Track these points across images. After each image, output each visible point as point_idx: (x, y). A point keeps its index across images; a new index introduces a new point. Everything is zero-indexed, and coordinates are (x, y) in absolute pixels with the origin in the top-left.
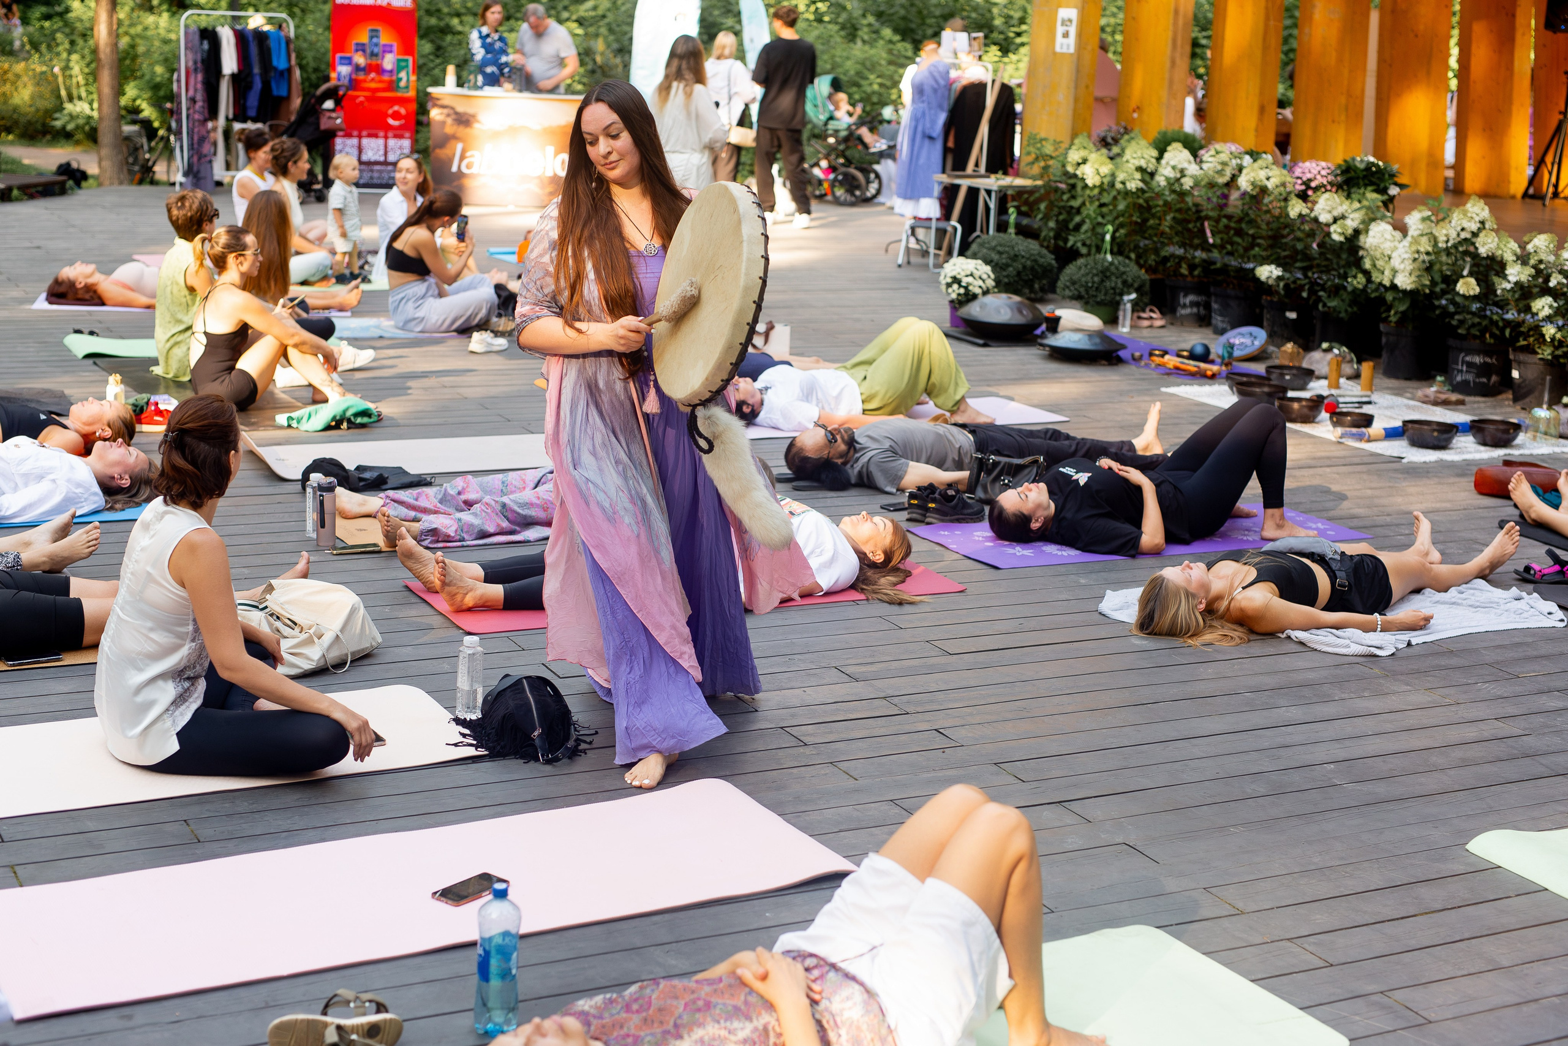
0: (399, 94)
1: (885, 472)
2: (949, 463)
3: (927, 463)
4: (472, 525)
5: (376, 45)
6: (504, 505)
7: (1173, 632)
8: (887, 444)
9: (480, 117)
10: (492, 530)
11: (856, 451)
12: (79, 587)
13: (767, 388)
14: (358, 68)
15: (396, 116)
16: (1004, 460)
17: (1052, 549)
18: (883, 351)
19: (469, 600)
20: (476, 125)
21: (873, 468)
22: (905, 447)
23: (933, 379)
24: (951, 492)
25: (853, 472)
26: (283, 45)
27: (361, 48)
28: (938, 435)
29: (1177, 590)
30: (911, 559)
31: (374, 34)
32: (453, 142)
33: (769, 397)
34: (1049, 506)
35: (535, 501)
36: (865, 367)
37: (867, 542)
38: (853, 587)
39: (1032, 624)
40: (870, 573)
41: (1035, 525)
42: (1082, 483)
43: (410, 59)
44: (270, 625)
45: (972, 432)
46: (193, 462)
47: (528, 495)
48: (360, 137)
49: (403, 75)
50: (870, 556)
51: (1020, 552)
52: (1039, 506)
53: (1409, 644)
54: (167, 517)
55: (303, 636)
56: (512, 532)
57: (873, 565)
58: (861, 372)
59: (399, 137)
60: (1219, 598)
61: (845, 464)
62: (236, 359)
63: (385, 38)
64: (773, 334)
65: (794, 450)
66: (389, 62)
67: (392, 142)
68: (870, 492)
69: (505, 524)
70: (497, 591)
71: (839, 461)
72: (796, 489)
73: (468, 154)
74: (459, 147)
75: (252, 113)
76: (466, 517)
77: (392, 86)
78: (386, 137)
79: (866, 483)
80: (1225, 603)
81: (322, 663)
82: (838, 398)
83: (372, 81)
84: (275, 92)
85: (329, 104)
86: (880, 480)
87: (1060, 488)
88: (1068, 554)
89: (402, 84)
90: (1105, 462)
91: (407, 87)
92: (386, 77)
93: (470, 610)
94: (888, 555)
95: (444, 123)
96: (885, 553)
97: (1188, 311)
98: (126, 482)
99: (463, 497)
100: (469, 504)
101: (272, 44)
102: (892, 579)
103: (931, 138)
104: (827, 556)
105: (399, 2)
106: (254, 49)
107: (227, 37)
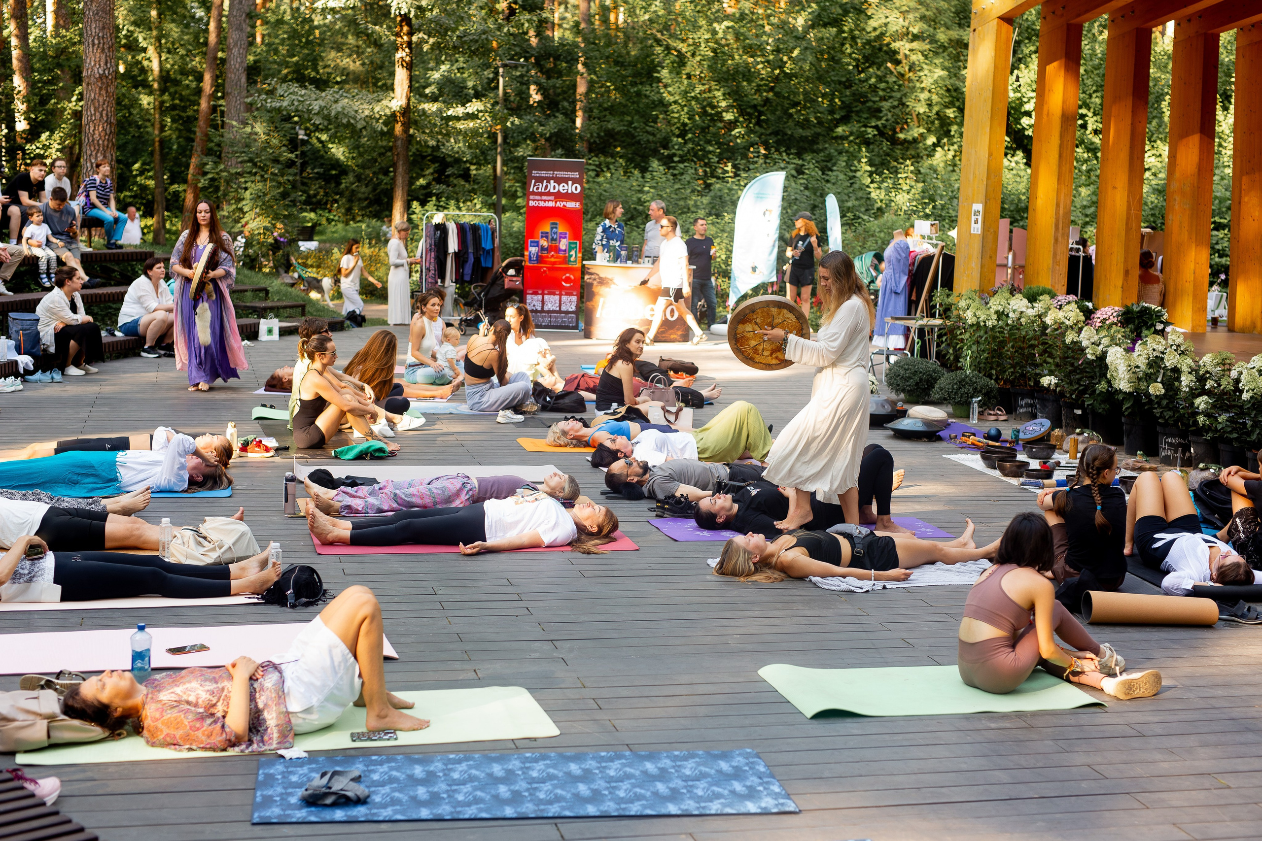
0: (570, 266)
1: (663, 489)
3: (695, 485)
4: (374, 505)
5: (555, 233)
6: (396, 495)
7: (734, 573)
8: (668, 472)
9: (616, 281)
10: (386, 508)
11: (650, 476)
13: (637, 443)
14: (542, 249)
15: (568, 280)
19: (332, 539)
20: (613, 286)
22: (680, 474)
26: (490, 233)
27: (545, 235)
28: (705, 468)
29: (738, 549)
31: (554, 226)
32: (598, 296)
37: (587, 519)
38: (569, 544)
39: (659, 566)
40: (583, 538)
41: (721, 520)
42: (752, 494)
43: (578, 242)
45: (731, 468)
47: (413, 490)
48: (543, 294)
49: (573, 253)
50: (589, 528)
51: (706, 534)
53: (884, 587)
55: (211, 546)
57: (591, 535)
59: (571, 294)
60: (772, 555)
62: (317, 416)
63: (561, 229)
65: (609, 473)
66: (563, 244)
67: (564, 298)
69: (395, 505)
70: (346, 533)
72: (608, 498)
73: (607, 304)
74: (603, 299)
75: (467, 277)
76: (373, 500)
77: (566, 260)
78: (560, 295)
80: (775, 559)
83: (552, 257)
84: (483, 265)
85: (512, 272)
89: (572, 259)
91: (575, 261)
92: (561, 254)
93: (331, 544)
94: (600, 528)
95: (592, 284)
96: (598, 526)
97: (1024, 410)
98: (200, 479)
101: (482, 233)
102: (601, 542)
103: (896, 293)
105: (571, 205)
106: (470, 237)
107: (452, 228)
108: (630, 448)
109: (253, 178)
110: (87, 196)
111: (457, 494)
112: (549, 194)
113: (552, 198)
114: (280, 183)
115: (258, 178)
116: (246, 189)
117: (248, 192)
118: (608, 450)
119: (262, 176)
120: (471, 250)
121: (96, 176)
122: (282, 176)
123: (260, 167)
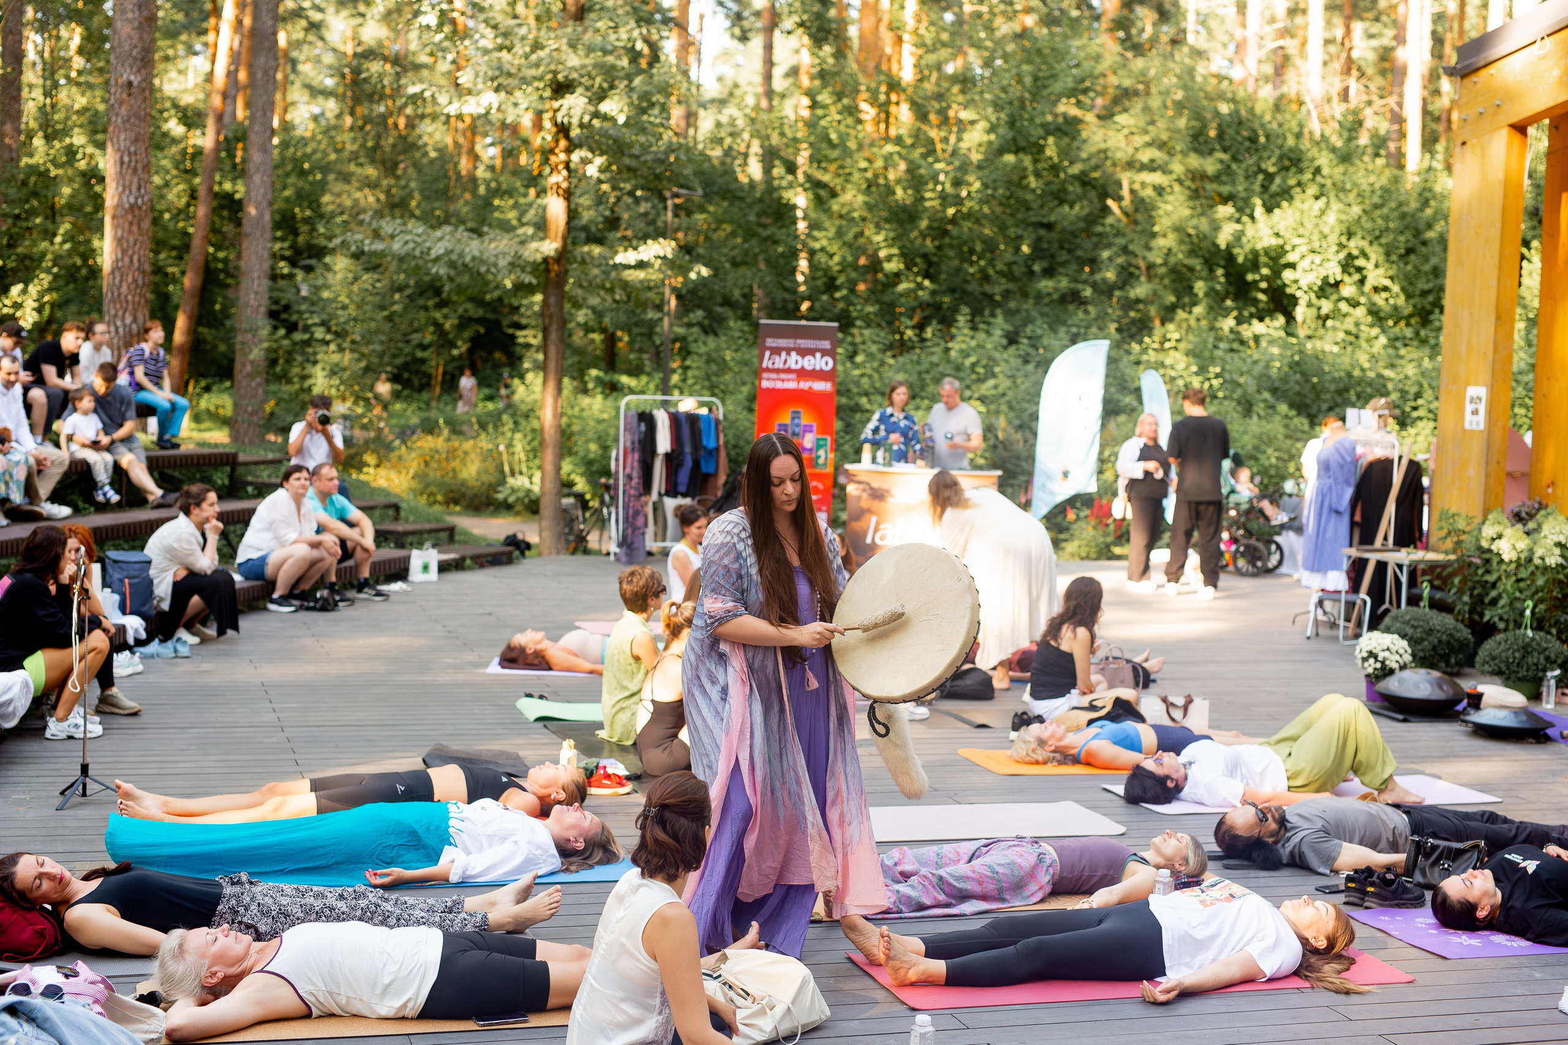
0: (817, 471)
1: (1318, 853)
2: (1383, 844)
3: (1361, 843)
4: (909, 897)
5: (798, 425)
6: (941, 878)
8: (1319, 824)
9: (894, 492)
10: (928, 902)
11: (1287, 830)
12: (545, 951)
13: (1190, 763)
16: (1443, 843)
17: (1500, 939)
18: (1308, 727)
19: (912, 975)
20: (890, 500)
21: (1305, 849)
22: (1337, 826)
23: (1359, 757)
24: (1390, 876)
25: (1285, 851)
26: (713, 427)
28: (1371, 815)
30: (1354, 946)
31: (796, 415)
32: (867, 515)
33: (1192, 772)
34: (1495, 895)
35: (971, 874)
36: (1289, 743)
37: (1309, 926)
38: (1296, 973)
39: (1489, 1020)
40: (1313, 960)
41: (1481, 914)
42: (1530, 870)
43: (829, 438)
44: (725, 995)
45: (1407, 813)
46: (675, 837)
47: (962, 868)
49: (821, 453)
50: (1312, 941)
52: (1485, 894)
54: (642, 889)
55: (756, 1007)
56: (948, 905)
57: (1316, 951)
58: (1285, 748)
61: (1276, 842)
63: (805, 420)
64: (1192, 708)
65: (1224, 828)
66: (808, 441)
68: (1303, 872)
69: (942, 897)
70: (939, 966)
71: (1270, 840)
72: (1227, 867)
73: (882, 526)
74: (874, 520)
75: (682, 488)
76: (903, 888)
79: (1298, 863)
81: (774, 1035)
82: (1263, 773)
84: (704, 470)
86: (1313, 861)
87: (1505, 875)
88: (1519, 944)
89: (821, 461)
90: (1553, 850)
91: (825, 464)
93: (912, 984)
94: (1331, 942)
95: (859, 498)
96: (1328, 939)
98: (580, 845)
99: (900, 868)
100: (906, 876)
101: (702, 425)
102: (1336, 966)
104: (1270, 941)
105: (821, 386)
106: (686, 431)
107: (662, 420)
108: (1182, 771)
109: (324, 348)
110: (132, 374)
111: (1031, 874)
112: (789, 371)
113: (793, 376)
114: (363, 355)
115: (333, 347)
116: (315, 363)
117: (319, 367)
118: (1151, 775)
119: (339, 346)
120: (688, 449)
121: (144, 345)
122: (368, 343)
123: (336, 333)
